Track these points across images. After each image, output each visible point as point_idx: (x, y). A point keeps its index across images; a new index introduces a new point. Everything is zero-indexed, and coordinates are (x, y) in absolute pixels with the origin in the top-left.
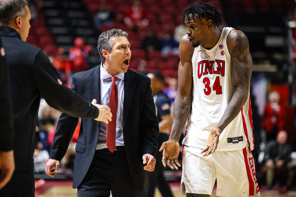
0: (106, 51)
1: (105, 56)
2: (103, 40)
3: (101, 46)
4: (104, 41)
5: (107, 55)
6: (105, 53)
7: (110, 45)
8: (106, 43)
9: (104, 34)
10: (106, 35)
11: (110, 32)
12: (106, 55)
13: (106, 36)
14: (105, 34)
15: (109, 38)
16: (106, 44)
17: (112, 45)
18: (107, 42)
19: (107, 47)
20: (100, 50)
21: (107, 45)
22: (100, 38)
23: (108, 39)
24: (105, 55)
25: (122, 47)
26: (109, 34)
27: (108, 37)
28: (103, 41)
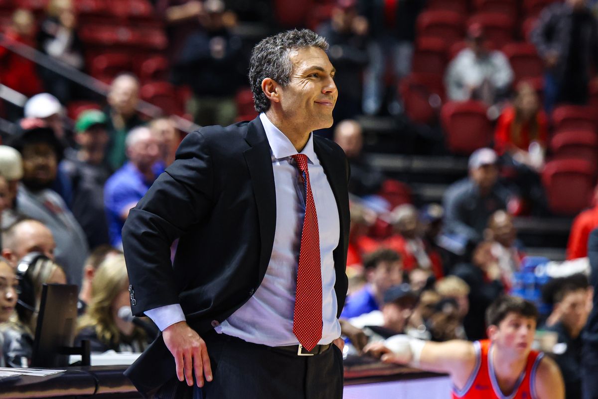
0: (274, 83)
1: (270, 96)
2: (267, 56)
3: (260, 72)
4: (269, 57)
5: (275, 92)
6: (270, 87)
7: (285, 67)
8: (274, 63)
9: (267, 42)
10: (275, 44)
11: (284, 36)
12: (273, 93)
13: (277, 46)
14: (272, 42)
15: (283, 49)
16: (273, 66)
17: (290, 69)
18: (278, 59)
19: (278, 72)
20: (255, 81)
21: (277, 68)
22: (256, 51)
23: (281, 52)
24: (269, 93)
25: (316, 75)
26: (282, 41)
27: (279, 47)
28: (265, 58)
